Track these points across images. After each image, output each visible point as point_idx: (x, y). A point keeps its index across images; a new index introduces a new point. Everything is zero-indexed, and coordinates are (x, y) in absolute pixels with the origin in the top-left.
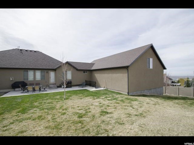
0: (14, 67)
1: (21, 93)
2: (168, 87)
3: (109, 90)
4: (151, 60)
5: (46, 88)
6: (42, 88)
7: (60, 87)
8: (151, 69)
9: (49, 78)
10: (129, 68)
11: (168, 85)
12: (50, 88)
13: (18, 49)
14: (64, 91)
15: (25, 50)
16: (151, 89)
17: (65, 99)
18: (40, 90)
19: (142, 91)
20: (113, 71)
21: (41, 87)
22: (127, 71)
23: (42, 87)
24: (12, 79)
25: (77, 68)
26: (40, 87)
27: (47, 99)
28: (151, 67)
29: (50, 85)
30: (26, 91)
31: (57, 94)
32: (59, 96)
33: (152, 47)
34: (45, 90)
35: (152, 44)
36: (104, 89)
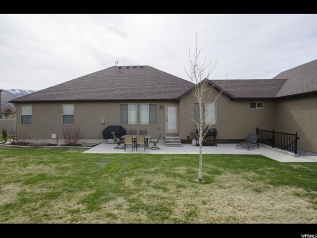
0: (107, 98)
1: (115, 148)
5: (158, 142)
6: (151, 142)
7: (187, 141)
9: (165, 119)
12: (167, 143)
13: (116, 67)
14: (199, 153)
15: (125, 66)
17: (200, 180)
18: (146, 146)
21: (149, 140)
23: (151, 139)
24: (104, 121)
25: (233, 94)
26: (147, 139)
27: (156, 172)
29: (166, 137)
30: (123, 145)
31: (179, 159)
32: (184, 168)
34: (155, 147)
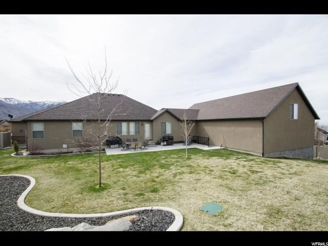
2: (321, 146)
3: (230, 149)
4: (296, 106)
7: (158, 144)
8: (296, 120)
9: (144, 132)
10: (265, 121)
11: (322, 143)
13: (100, 93)
16: (294, 150)
17: (187, 159)
18: (140, 148)
19: (282, 153)
20: (237, 123)
22: (262, 124)
24: (106, 133)
25: (179, 117)
28: (296, 117)
29: (148, 142)
33: (298, 88)
34: (145, 148)
35: (298, 83)
36: (222, 148)
